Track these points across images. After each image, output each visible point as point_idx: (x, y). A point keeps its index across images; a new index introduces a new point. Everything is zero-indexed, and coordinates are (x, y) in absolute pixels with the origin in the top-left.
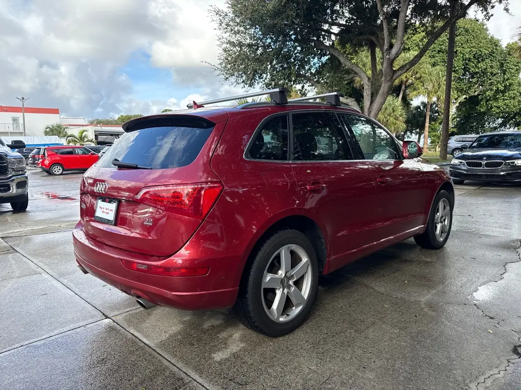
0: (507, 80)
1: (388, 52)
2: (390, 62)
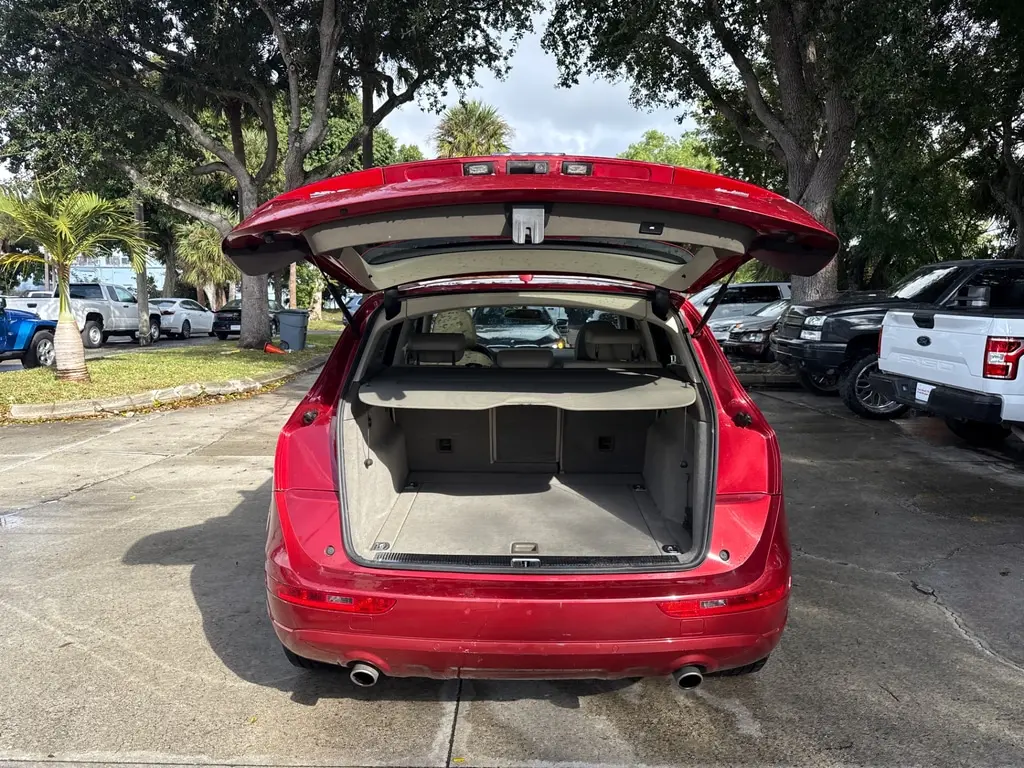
1: (298, 135)
2: (302, 155)
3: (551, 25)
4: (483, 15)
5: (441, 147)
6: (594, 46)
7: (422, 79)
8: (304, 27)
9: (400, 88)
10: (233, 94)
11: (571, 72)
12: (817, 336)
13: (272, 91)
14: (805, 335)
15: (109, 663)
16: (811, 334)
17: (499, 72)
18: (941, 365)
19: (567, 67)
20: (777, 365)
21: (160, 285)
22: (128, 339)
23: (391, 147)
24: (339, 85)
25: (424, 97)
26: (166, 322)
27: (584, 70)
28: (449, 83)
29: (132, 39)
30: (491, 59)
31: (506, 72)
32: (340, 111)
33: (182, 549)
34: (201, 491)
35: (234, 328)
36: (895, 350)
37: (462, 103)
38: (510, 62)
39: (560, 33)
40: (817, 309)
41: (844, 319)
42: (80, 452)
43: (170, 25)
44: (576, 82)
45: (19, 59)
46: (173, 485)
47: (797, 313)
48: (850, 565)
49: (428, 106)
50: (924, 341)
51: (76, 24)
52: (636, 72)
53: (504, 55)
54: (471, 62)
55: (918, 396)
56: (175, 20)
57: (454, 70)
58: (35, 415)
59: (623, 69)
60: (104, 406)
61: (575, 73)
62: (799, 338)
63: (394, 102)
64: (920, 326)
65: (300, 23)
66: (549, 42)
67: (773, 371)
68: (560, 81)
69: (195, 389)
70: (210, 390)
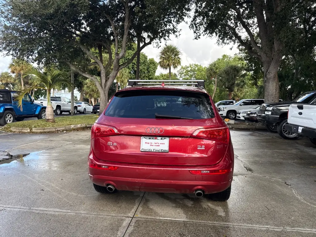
0: (150, 75)
1: (117, 54)
2: (118, 60)
3: (192, 21)
4: (173, 19)
5: (161, 58)
6: (205, 27)
7: (154, 38)
8: (121, 23)
9: (147, 41)
10: (100, 43)
11: (198, 35)
12: (270, 113)
13: (111, 42)
14: (266, 113)
15: (49, 189)
16: (268, 112)
17: (177, 36)
18: (305, 121)
19: (197, 34)
20: (260, 123)
21: (79, 98)
22: (68, 113)
23: (146, 59)
24: (130, 40)
25: (155, 43)
26: (79, 108)
27: (202, 35)
28: (162, 39)
29: (72, 28)
30: (174, 32)
31: (179, 36)
32: (130, 48)
33: (73, 164)
34: (81, 151)
35: (98, 111)
36: (292, 116)
37: (166, 45)
38: (180, 33)
39: (195, 24)
40: (270, 105)
41: (278, 108)
42: (50, 140)
43: (83, 24)
44: (199, 38)
45: (42, 34)
46: (74, 149)
47: (264, 106)
48: (267, 177)
49: (156, 46)
50: (300, 114)
51: (57, 24)
52: (218, 35)
53: (179, 31)
54: (169, 33)
55: (299, 131)
56: (84, 22)
57: (163, 35)
58: (39, 131)
59: (214, 34)
60: (58, 129)
61: (199, 36)
62: (264, 114)
63: (146, 45)
64: (299, 109)
65: (119, 23)
66: (191, 26)
67: (258, 125)
68: (195, 38)
69: (83, 125)
70: (88, 126)
